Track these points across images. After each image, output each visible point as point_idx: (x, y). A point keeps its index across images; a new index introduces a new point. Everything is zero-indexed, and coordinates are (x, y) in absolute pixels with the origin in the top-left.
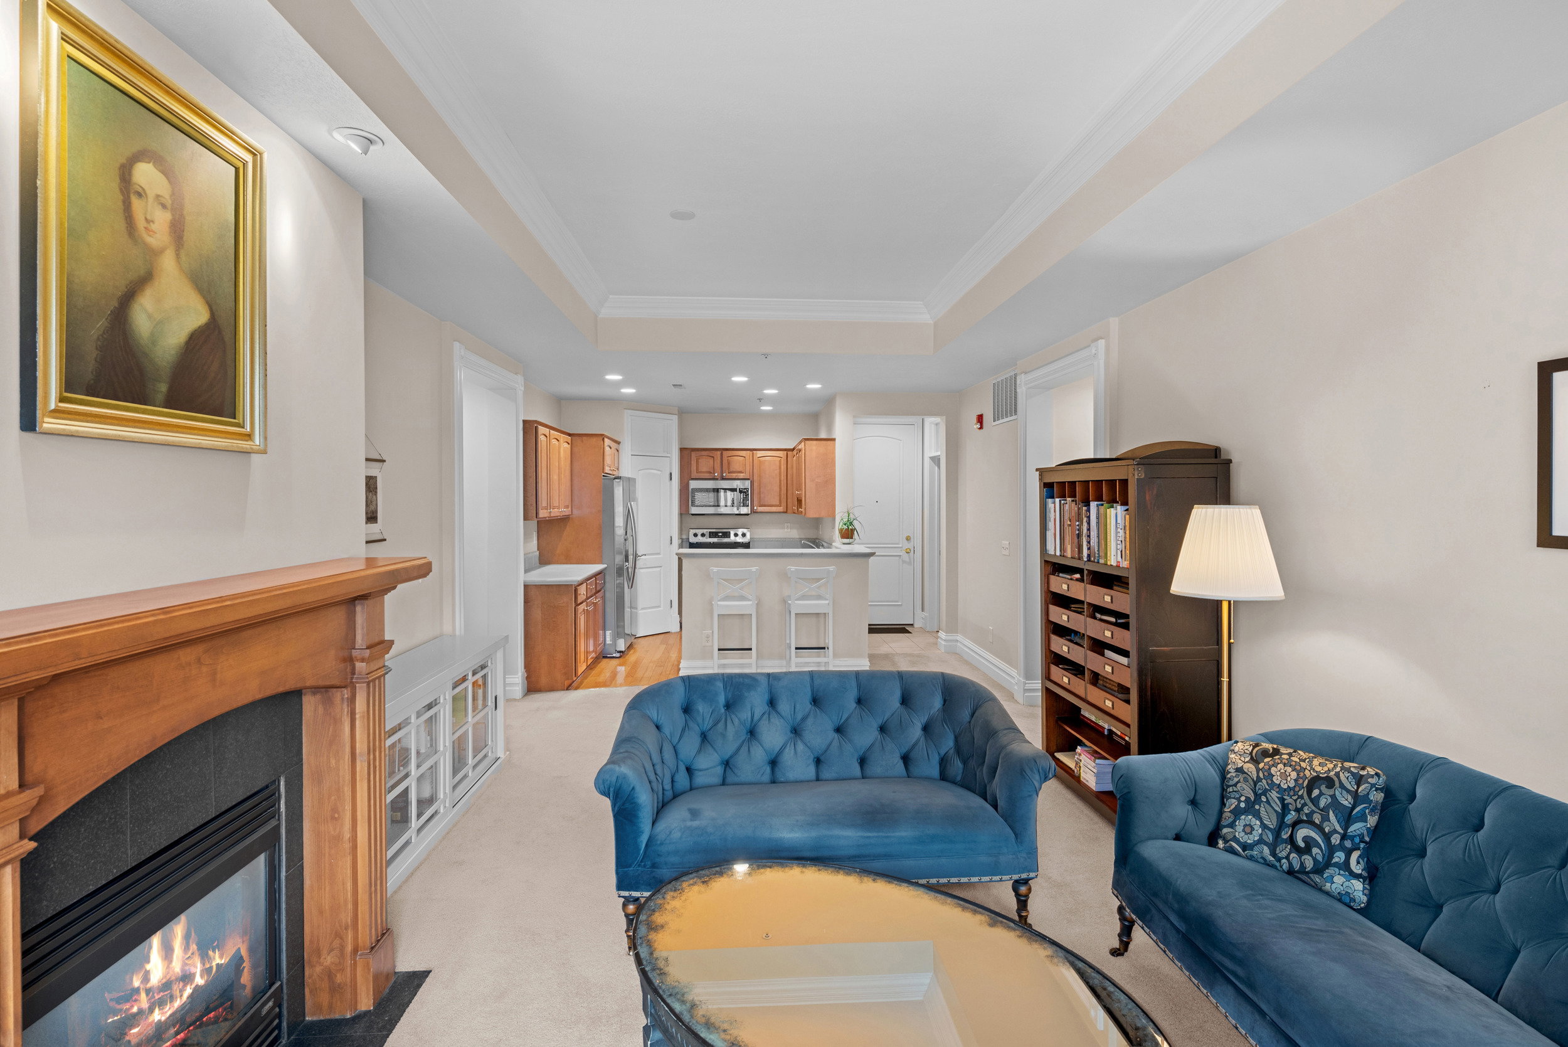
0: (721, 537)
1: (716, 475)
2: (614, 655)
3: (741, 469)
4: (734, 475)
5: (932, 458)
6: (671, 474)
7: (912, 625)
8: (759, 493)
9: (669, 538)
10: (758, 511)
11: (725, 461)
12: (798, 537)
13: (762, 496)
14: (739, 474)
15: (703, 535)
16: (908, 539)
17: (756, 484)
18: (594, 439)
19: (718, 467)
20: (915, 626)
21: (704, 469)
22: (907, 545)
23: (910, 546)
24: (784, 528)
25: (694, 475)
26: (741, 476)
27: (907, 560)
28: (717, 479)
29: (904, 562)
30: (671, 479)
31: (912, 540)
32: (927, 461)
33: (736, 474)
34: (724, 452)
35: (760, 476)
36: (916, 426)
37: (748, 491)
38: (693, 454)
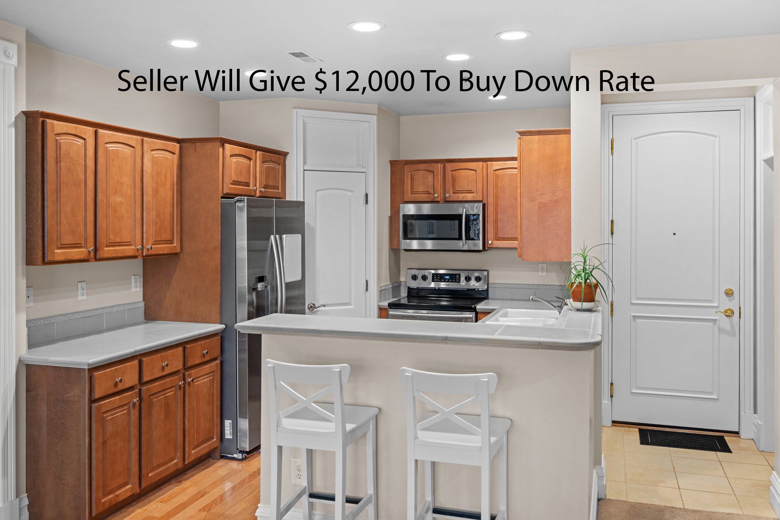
0: (448, 281)
1: (436, 195)
2: (235, 456)
3: (470, 188)
4: (461, 197)
5: (766, 161)
6: (367, 195)
7: (737, 433)
8: (496, 221)
9: (365, 282)
10: (494, 246)
11: (449, 178)
12: (558, 284)
13: (500, 224)
14: (467, 195)
15: (424, 278)
16: (729, 293)
17: (490, 209)
18: (210, 145)
19: (439, 187)
20: (743, 435)
21: (421, 189)
22: (726, 304)
23: (733, 305)
24: (537, 271)
25: (409, 196)
26: (469, 197)
27: (728, 327)
28: (438, 202)
29: (720, 330)
30: (367, 202)
31: (736, 295)
32: (760, 165)
33: (464, 195)
34: (448, 165)
35: (496, 197)
36: (742, 111)
37: (478, 218)
38: (407, 168)
